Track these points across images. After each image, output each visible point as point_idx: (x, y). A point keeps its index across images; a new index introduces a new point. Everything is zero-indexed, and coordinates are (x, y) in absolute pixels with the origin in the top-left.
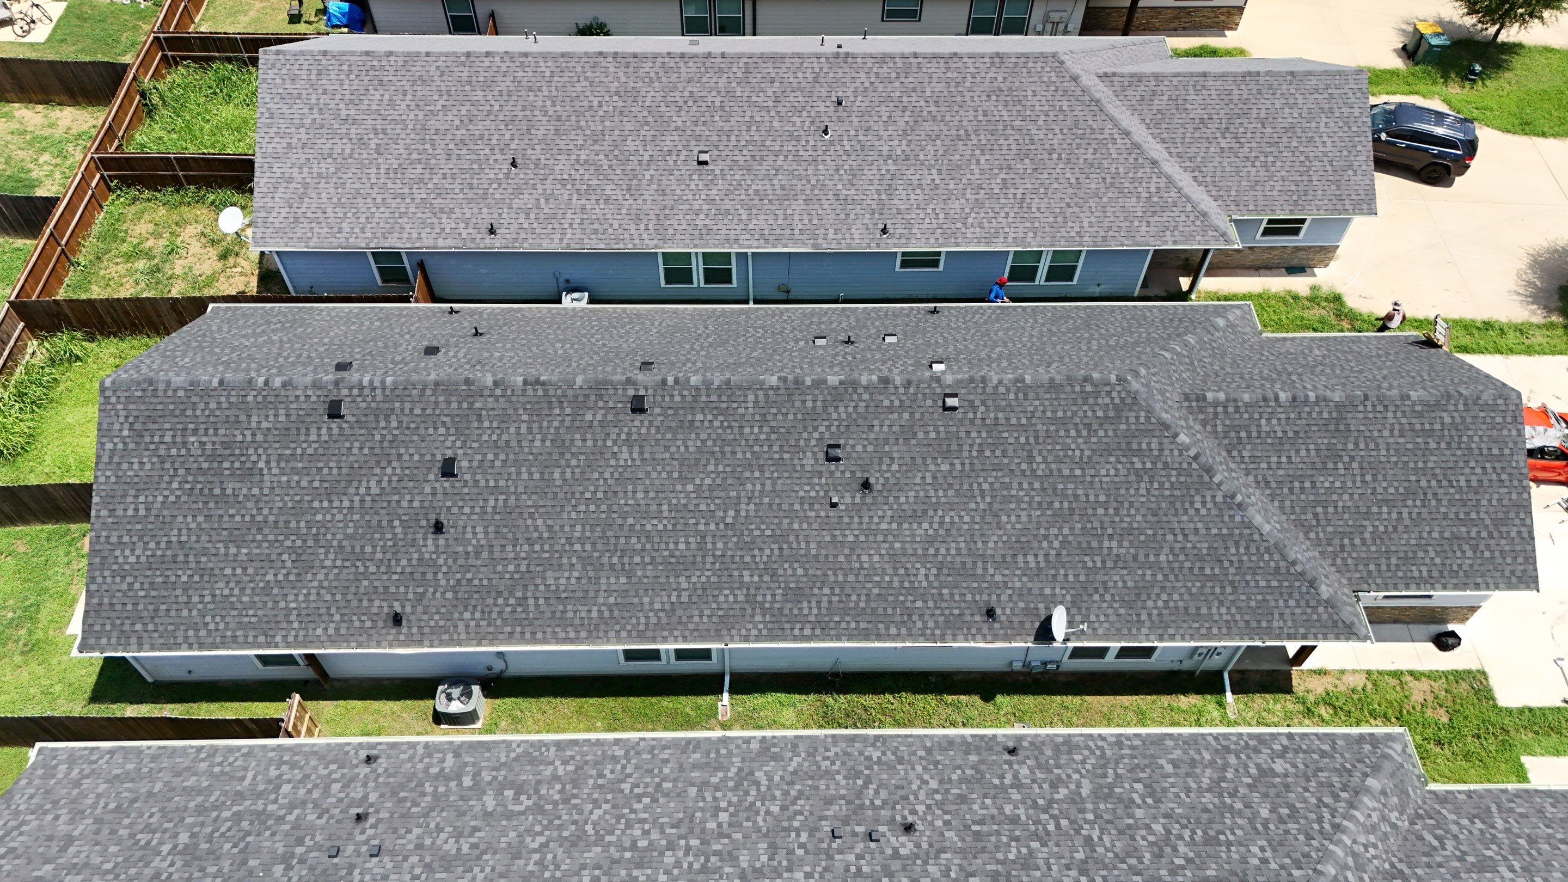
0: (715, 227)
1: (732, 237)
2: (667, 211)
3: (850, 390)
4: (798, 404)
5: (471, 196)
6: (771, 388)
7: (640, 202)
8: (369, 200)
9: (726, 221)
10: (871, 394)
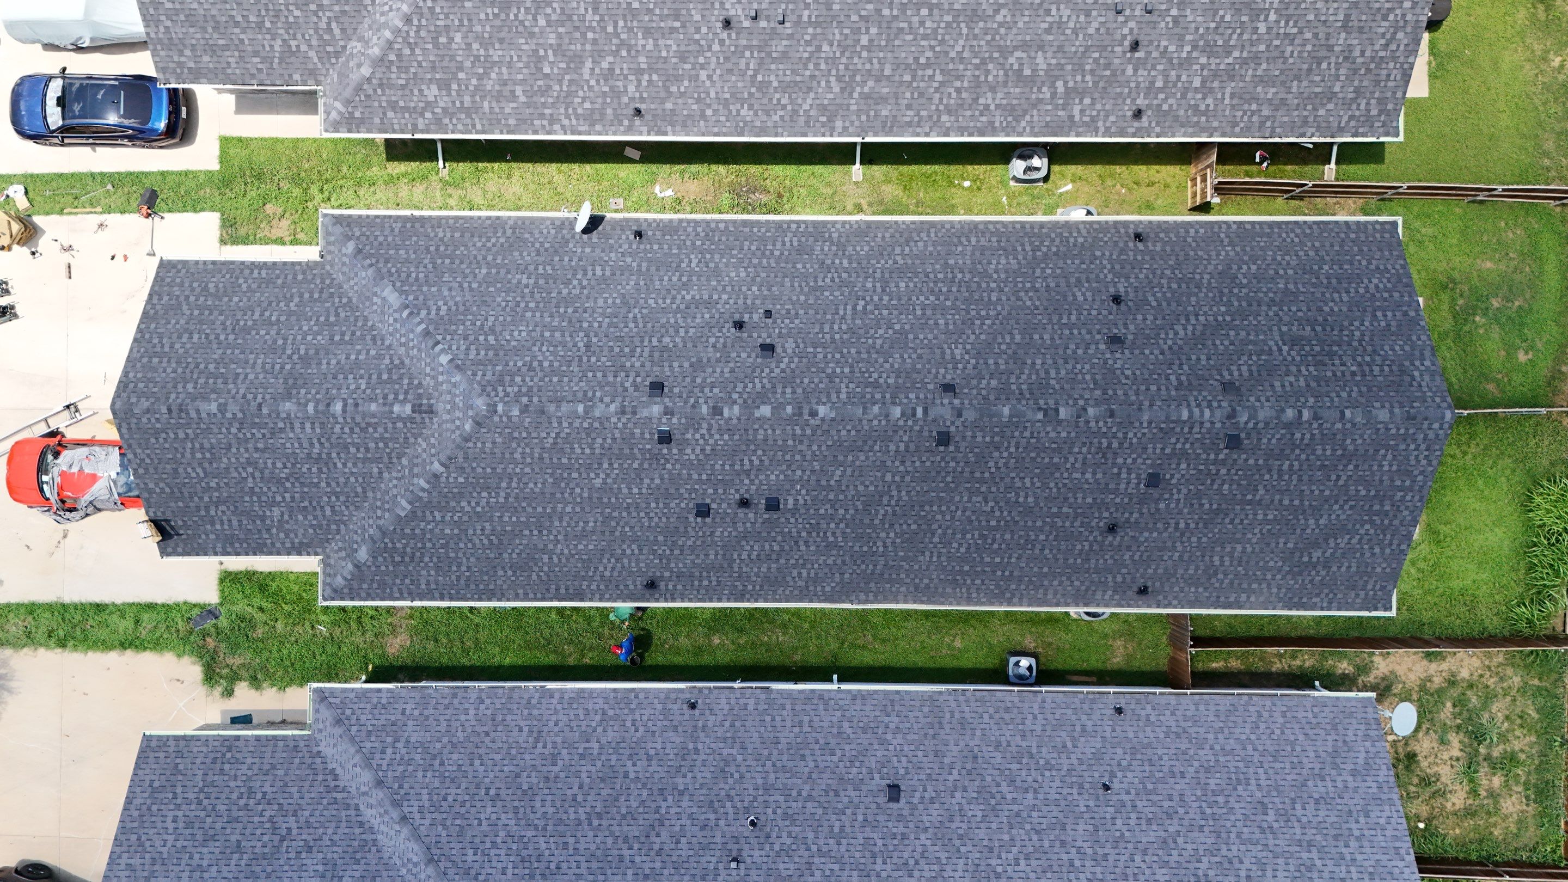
0: (878, 713)
1: (859, 702)
2: (931, 732)
3: (750, 401)
4: (799, 391)
5: (1149, 751)
6: (824, 404)
7: (962, 744)
8: (1260, 748)
9: (866, 720)
10: (730, 397)
